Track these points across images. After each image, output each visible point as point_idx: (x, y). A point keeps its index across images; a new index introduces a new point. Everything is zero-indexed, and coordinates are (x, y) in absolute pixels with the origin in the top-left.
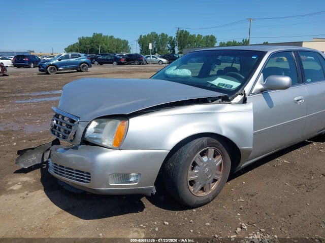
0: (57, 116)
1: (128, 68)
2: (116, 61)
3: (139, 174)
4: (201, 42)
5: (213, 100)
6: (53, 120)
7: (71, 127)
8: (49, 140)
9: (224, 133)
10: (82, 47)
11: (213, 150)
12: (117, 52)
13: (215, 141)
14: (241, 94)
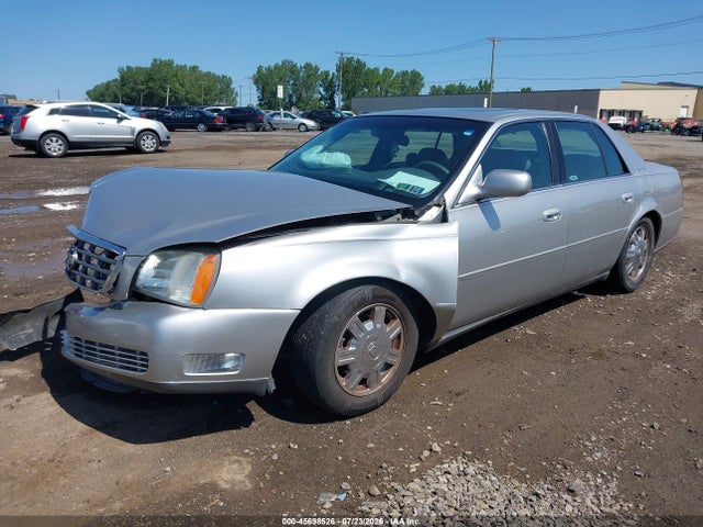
0: (79, 244)
1: (230, 138)
2: (204, 123)
3: (243, 355)
4: (390, 86)
5: (385, 215)
6: (72, 253)
7: (107, 266)
8: (58, 294)
9: (404, 277)
10: (127, 90)
11: (384, 309)
12: (206, 104)
13: (388, 292)
14: (439, 205)
